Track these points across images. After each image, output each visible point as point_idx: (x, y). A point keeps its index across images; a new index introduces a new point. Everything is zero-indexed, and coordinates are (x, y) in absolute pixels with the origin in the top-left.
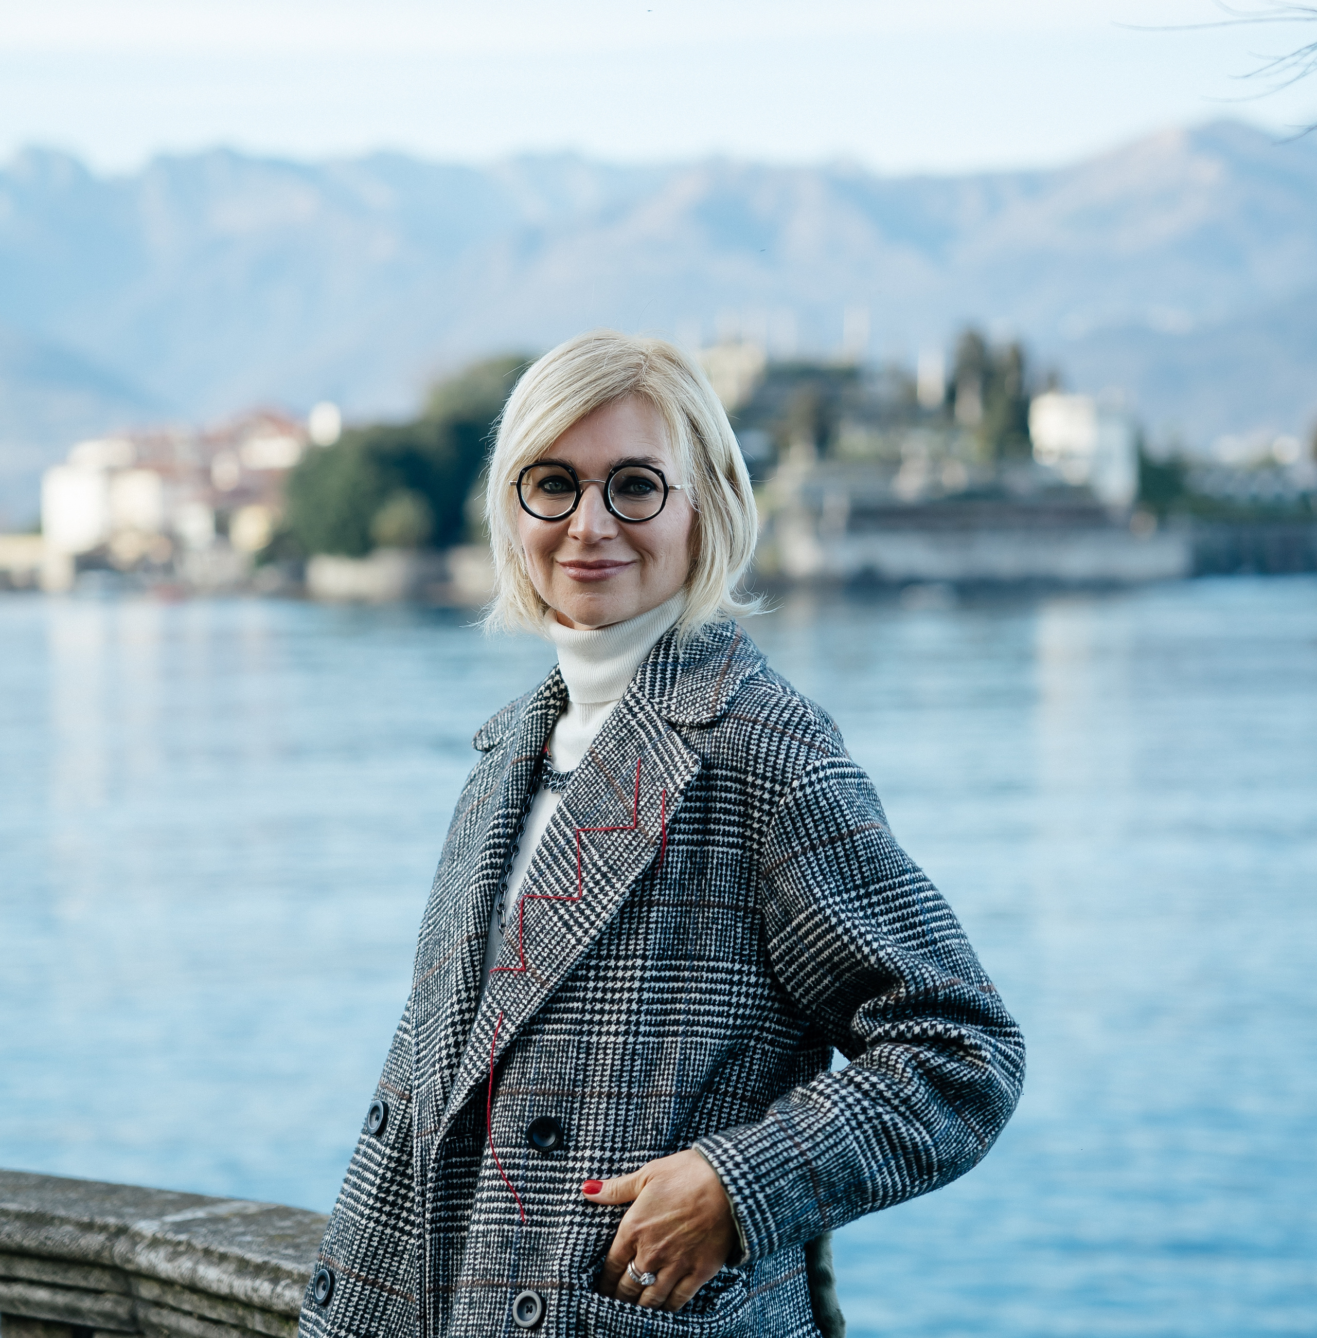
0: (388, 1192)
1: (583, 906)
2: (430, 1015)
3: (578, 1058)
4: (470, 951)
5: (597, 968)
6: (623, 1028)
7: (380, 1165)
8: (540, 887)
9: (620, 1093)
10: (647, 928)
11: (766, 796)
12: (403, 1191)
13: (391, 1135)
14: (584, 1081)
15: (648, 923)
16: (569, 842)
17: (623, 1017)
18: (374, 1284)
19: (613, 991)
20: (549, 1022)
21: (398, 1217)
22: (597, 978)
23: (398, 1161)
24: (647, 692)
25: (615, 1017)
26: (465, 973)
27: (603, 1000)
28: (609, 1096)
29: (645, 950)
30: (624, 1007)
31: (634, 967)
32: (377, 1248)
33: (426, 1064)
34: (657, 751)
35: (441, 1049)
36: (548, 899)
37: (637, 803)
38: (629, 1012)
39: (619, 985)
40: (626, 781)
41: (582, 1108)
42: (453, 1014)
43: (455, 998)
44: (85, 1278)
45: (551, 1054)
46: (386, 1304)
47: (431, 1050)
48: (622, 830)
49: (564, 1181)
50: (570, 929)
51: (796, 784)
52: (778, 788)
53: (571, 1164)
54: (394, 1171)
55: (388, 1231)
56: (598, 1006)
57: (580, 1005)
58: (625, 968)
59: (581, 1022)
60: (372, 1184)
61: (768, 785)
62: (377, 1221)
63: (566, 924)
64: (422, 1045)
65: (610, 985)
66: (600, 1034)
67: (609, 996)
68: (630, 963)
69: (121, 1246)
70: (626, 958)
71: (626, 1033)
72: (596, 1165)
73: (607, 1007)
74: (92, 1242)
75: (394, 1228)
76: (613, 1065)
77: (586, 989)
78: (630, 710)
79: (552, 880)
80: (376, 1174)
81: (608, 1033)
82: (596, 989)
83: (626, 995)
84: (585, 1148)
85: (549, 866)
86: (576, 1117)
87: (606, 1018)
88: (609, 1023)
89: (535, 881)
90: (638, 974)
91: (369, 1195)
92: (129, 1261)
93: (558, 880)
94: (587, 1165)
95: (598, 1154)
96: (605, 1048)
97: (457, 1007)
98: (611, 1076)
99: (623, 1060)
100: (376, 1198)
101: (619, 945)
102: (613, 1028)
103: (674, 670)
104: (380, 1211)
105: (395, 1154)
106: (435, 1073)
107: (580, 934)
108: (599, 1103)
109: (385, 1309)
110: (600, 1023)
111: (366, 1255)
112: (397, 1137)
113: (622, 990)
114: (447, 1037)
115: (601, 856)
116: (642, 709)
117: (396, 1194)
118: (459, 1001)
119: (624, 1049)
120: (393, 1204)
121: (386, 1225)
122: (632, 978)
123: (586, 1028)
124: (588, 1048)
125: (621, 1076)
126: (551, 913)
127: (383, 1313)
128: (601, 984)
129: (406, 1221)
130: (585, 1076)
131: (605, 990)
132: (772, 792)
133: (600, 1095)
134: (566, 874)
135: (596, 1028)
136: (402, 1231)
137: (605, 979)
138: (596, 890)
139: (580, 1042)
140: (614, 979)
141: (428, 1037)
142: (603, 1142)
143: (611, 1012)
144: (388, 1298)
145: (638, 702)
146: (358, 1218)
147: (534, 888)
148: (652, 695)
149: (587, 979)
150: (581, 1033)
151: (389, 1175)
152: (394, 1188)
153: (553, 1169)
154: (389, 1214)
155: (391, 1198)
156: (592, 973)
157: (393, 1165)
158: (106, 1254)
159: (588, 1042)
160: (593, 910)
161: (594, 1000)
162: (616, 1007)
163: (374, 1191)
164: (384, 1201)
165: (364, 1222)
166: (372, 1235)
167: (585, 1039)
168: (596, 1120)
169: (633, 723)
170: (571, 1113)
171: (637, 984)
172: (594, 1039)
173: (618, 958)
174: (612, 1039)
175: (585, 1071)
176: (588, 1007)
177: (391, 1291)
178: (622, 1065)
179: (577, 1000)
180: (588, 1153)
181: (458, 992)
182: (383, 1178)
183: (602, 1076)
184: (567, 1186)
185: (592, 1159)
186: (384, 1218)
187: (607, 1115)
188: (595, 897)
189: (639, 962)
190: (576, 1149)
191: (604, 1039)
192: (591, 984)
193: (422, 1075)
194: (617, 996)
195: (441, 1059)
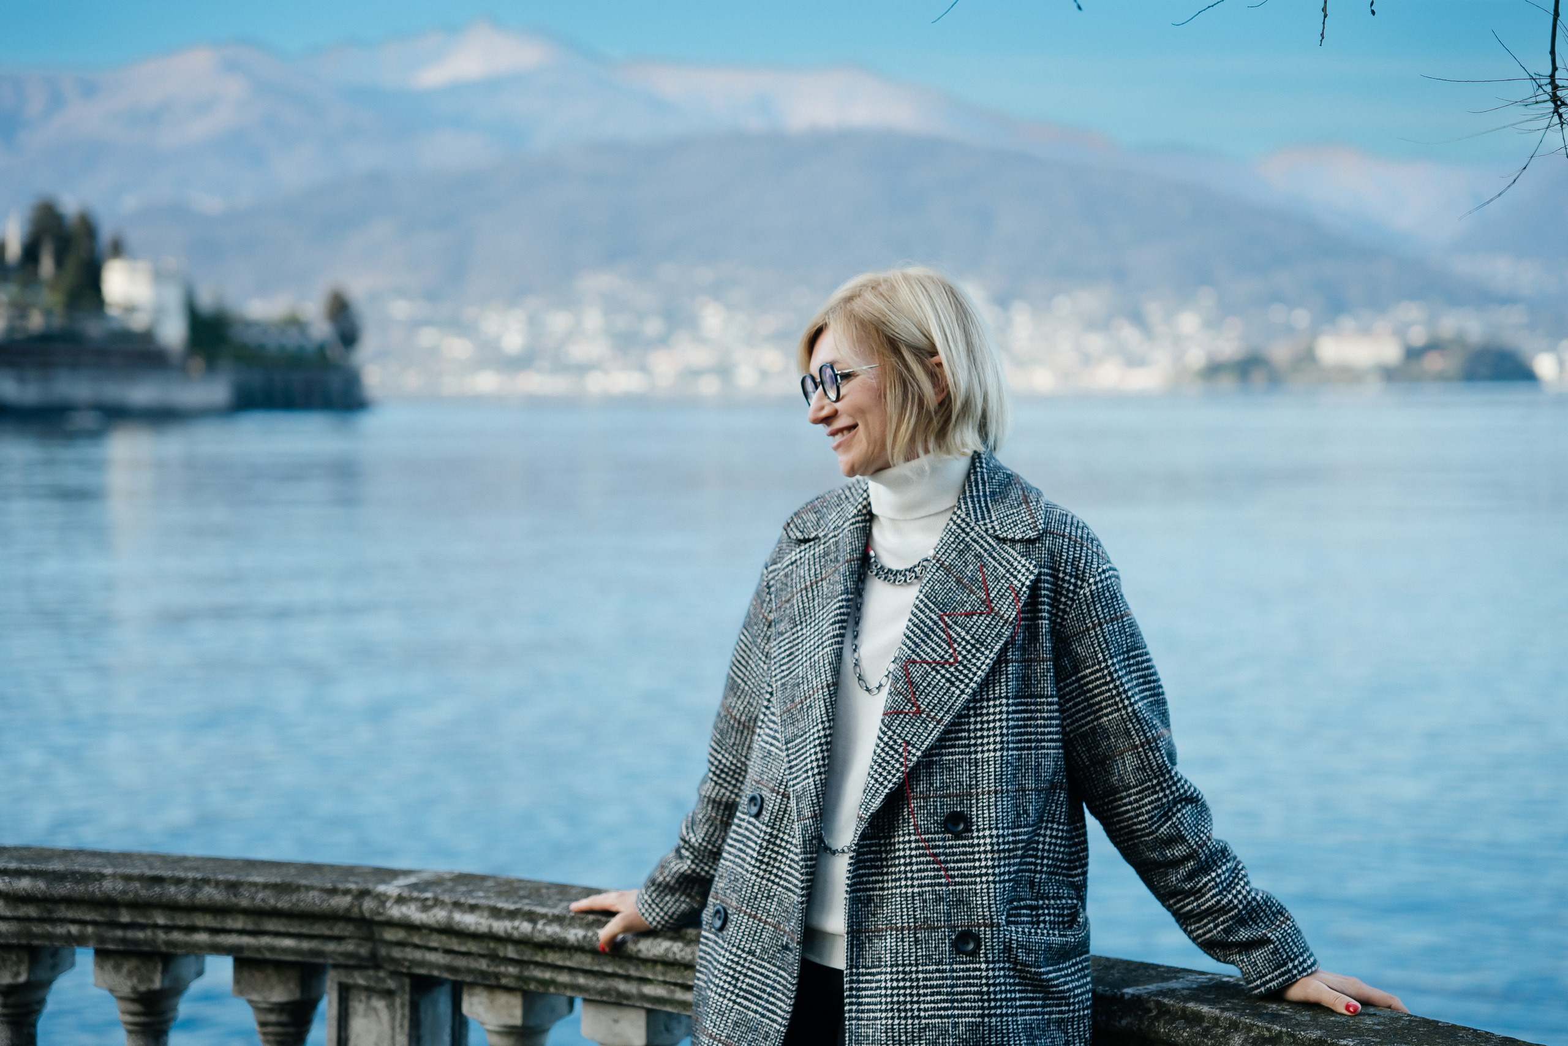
0: (764, 855)
1: (961, 668)
2: (796, 737)
3: (970, 770)
4: (830, 694)
5: (975, 708)
6: (999, 746)
7: (758, 837)
8: (918, 655)
9: (1002, 790)
10: (1007, 678)
11: (1072, 588)
12: (774, 855)
13: (766, 816)
14: (977, 785)
15: (1007, 674)
16: (935, 623)
17: (998, 739)
18: (755, 917)
19: (988, 722)
20: (945, 747)
21: (771, 873)
22: (976, 715)
23: (771, 834)
24: (973, 517)
25: (992, 739)
26: (827, 710)
27: (982, 729)
28: (996, 792)
29: (1007, 693)
30: (998, 732)
31: (1001, 705)
32: (757, 894)
33: (798, 770)
34: (994, 558)
35: (812, 762)
36: (928, 663)
37: (988, 595)
38: (1002, 735)
39: (992, 717)
40: (973, 580)
41: (977, 803)
42: (819, 738)
43: (820, 726)
44: (331, 929)
45: (951, 769)
46: (762, 931)
47: (802, 761)
48: (981, 615)
49: (973, 853)
50: (953, 684)
51: (1091, 580)
52: (1079, 583)
53: (976, 841)
54: (768, 841)
55: (764, 882)
56: (979, 734)
57: (966, 734)
58: (995, 706)
59: (969, 746)
60: (754, 850)
61: (1073, 580)
62: (757, 875)
63: (948, 680)
64: (792, 757)
65: (985, 718)
66: (983, 752)
67: (986, 726)
68: (998, 702)
69: (368, 905)
70: (995, 699)
71: (1002, 749)
72: (995, 840)
73: (985, 733)
74: (342, 902)
75: (768, 880)
76: (995, 772)
77: (969, 723)
78: (963, 530)
79: (929, 650)
80: (756, 843)
81: (989, 751)
82: (976, 723)
83: (998, 724)
84: (984, 829)
85: (923, 641)
86: (974, 809)
87: (986, 740)
88: (988, 743)
89: (914, 651)
90: (1005, 709)
91: (752, 857)
92: (379, 914)
93: (933, 650)
94: (988, 840)
95: (994, 832)
96: (988, 761)
97: (822, 733)
98: (995, 779)
99: (1001, 767)
100: (757, 860)
101: (988, 691)
102: (992, 747)
103: (986, 501)
104: (759, 868)
105: (769, 830)
106: (808, 777)
107: (962, 686)
108: (989, 798)
109: (761, 935)
110: (982, 745)
111: (750, 898)
112: (770, 819)
113: (994, 721)
114: (816, 753)
115: (967, 633)
116: (972, 529)
117: (770, 857)
118: (824, 729)
119: (1002, 760)
120: (768, 864)
121: (763, 878)
122: (1001, 712)
123: (972, 749)
124: (976, 763)
125: (1002, 779)
126: (934, 673)
127: (760, 937)
128: (979, 719)
129: (776, 875)
130: (977, 782)
131: (982, 723)
132: (1075, 585)
133: (989, 792)
134: (940, 646)
135: (980, 749)
136: (773, 882)
137: (981, 715)
138: (969, 657)
139: (970, 759)
140: (988, 714)
141: (797, 752)
142: (997, 824)
143: (988, 736)
144: (763, 928)
145: (968, 524)
146: (744, 873)
147: (913, 656)
148: (977, 520)
149: (969, 716)
150: (970, 753)
151: (765, 844)
152: (768, 853)
153: (964, 846)
154: (765, 871)
155: (766, 860)
156: (972, 712)
157: (767, 837)
158: (356, 910)
159: (976, 759)
160: (970, 670)
161: (976, 730)
162: (991, 733)
163: (755, 855)
164: (762, 862)
165: (749, 875)
166: (754, 885)
167: (973, 756)
168: (989, 809)
169: (968, 539)
170: (971, 807)
171: (1004, 716)
172: (979, 756)
173: (988, 700)
174: (992, 754)
175: (976, 778)
176: (972, 735)
177: (766, 922)
178: (1002, 771)
179: (964, 731)
180: (987, 833)
181: (823, 722)
182: (761, 846)
183: (989, 779)
184: (977, 856)
185: (991, 836)
186: (761, 873)
187: (996, 805)
188: (969, 661)
189: (1004, 701)
190: (978, 830)
191: (986, 755)
192: (972, 720)
193: (796, 778)
194: (991, 725)
195: (812, 768)
